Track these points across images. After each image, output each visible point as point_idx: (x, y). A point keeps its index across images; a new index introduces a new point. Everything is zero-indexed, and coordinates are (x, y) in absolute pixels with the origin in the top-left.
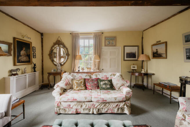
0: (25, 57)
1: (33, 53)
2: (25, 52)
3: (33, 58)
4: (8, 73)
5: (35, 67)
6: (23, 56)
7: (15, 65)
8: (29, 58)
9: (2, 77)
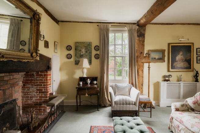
0: (182, 62)
1: (197, 57)
2: (182, 57)
3: (197, 63)
4: (162, 78)
5: (198, 75)
6: (180, 61)
7: (169, 71)
8: (190, 64)
9: (157, 81)
